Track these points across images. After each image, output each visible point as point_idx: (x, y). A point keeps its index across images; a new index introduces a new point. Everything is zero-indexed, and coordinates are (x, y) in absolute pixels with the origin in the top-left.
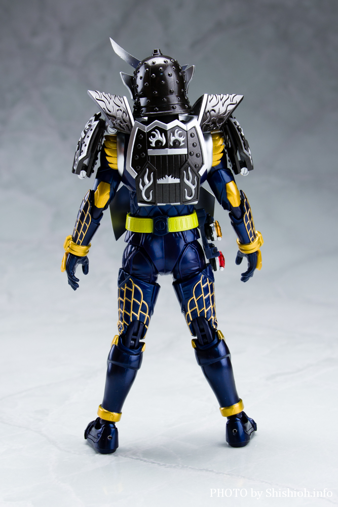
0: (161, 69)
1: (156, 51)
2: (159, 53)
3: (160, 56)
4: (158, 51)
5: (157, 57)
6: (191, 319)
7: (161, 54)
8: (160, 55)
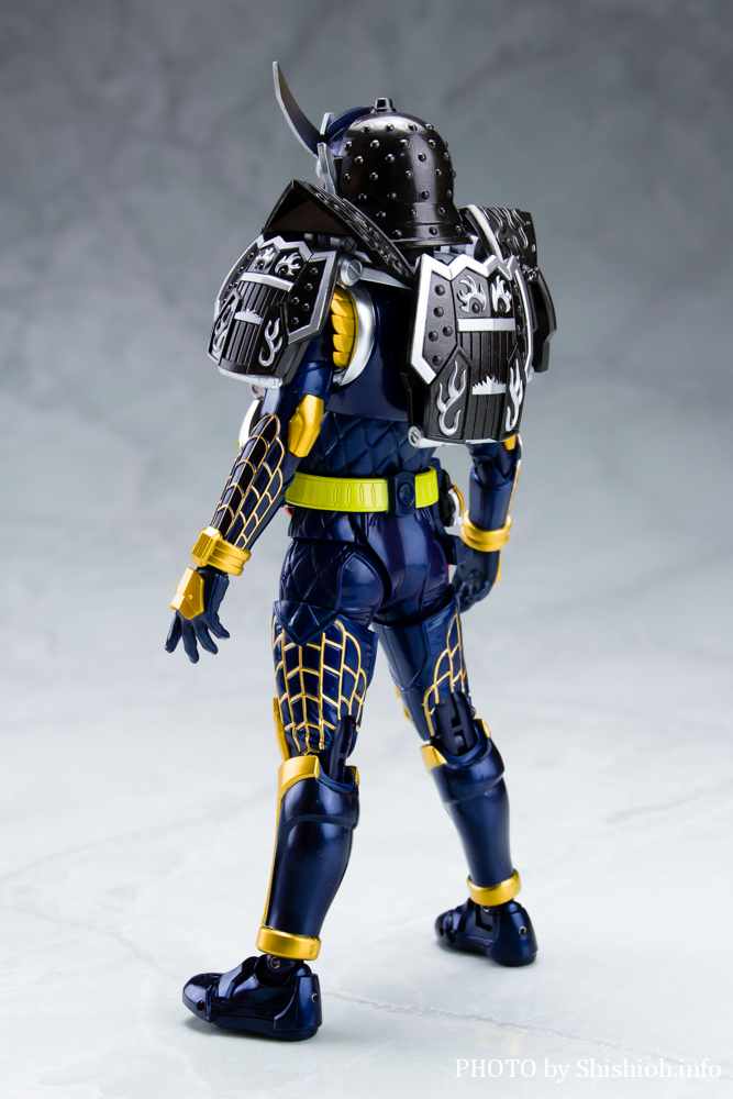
1: (382, 103)
2: (388, 106)
3: (391, 115)
4: (387, 102)
5: (385, 115)
6: (437, 702)
7: (394, 110)
8: (390, 111)
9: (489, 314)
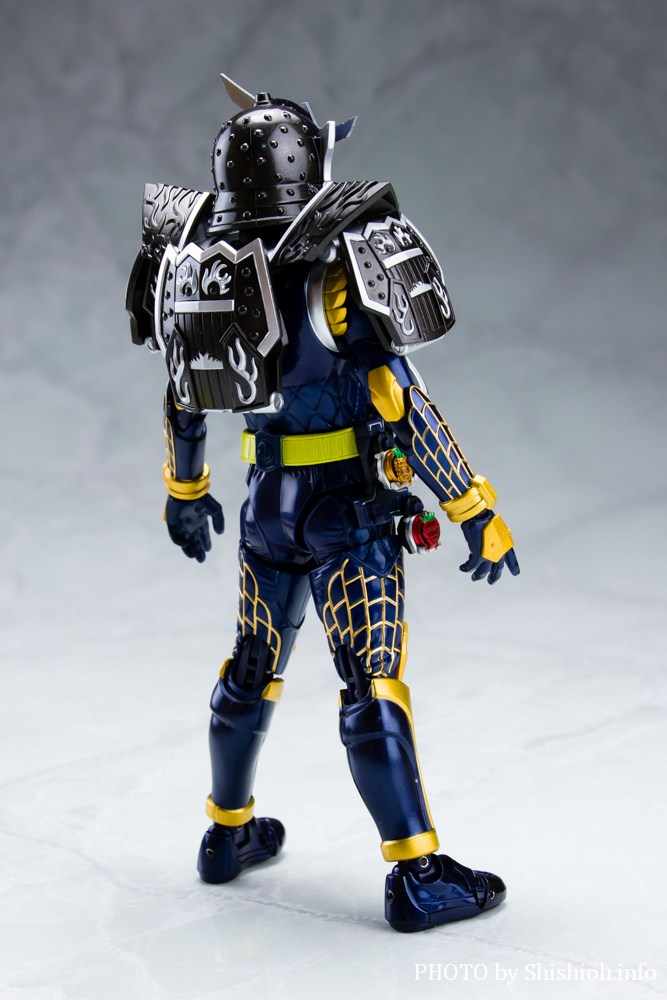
0: (258, 133)
1: (261, 97)
2: (267, 99)
3: (270, 107)
4: (267, 97)
5: (264, 107)
6: (334, 648)
8: (270, 104)
9: (399, 249)
